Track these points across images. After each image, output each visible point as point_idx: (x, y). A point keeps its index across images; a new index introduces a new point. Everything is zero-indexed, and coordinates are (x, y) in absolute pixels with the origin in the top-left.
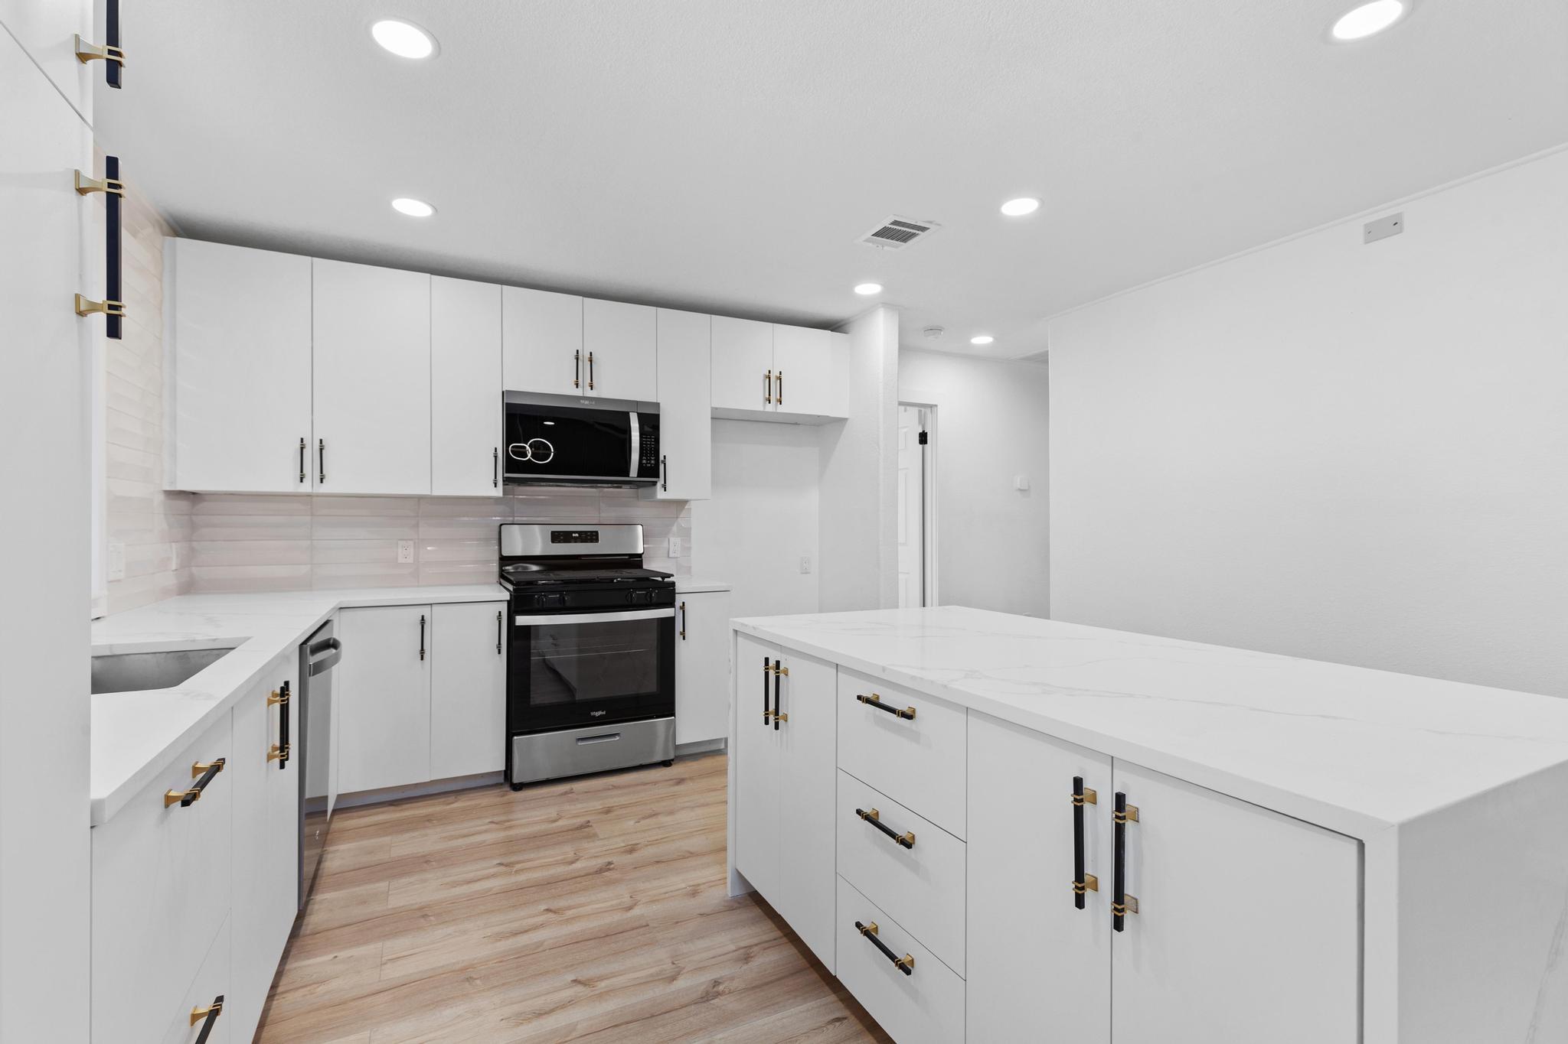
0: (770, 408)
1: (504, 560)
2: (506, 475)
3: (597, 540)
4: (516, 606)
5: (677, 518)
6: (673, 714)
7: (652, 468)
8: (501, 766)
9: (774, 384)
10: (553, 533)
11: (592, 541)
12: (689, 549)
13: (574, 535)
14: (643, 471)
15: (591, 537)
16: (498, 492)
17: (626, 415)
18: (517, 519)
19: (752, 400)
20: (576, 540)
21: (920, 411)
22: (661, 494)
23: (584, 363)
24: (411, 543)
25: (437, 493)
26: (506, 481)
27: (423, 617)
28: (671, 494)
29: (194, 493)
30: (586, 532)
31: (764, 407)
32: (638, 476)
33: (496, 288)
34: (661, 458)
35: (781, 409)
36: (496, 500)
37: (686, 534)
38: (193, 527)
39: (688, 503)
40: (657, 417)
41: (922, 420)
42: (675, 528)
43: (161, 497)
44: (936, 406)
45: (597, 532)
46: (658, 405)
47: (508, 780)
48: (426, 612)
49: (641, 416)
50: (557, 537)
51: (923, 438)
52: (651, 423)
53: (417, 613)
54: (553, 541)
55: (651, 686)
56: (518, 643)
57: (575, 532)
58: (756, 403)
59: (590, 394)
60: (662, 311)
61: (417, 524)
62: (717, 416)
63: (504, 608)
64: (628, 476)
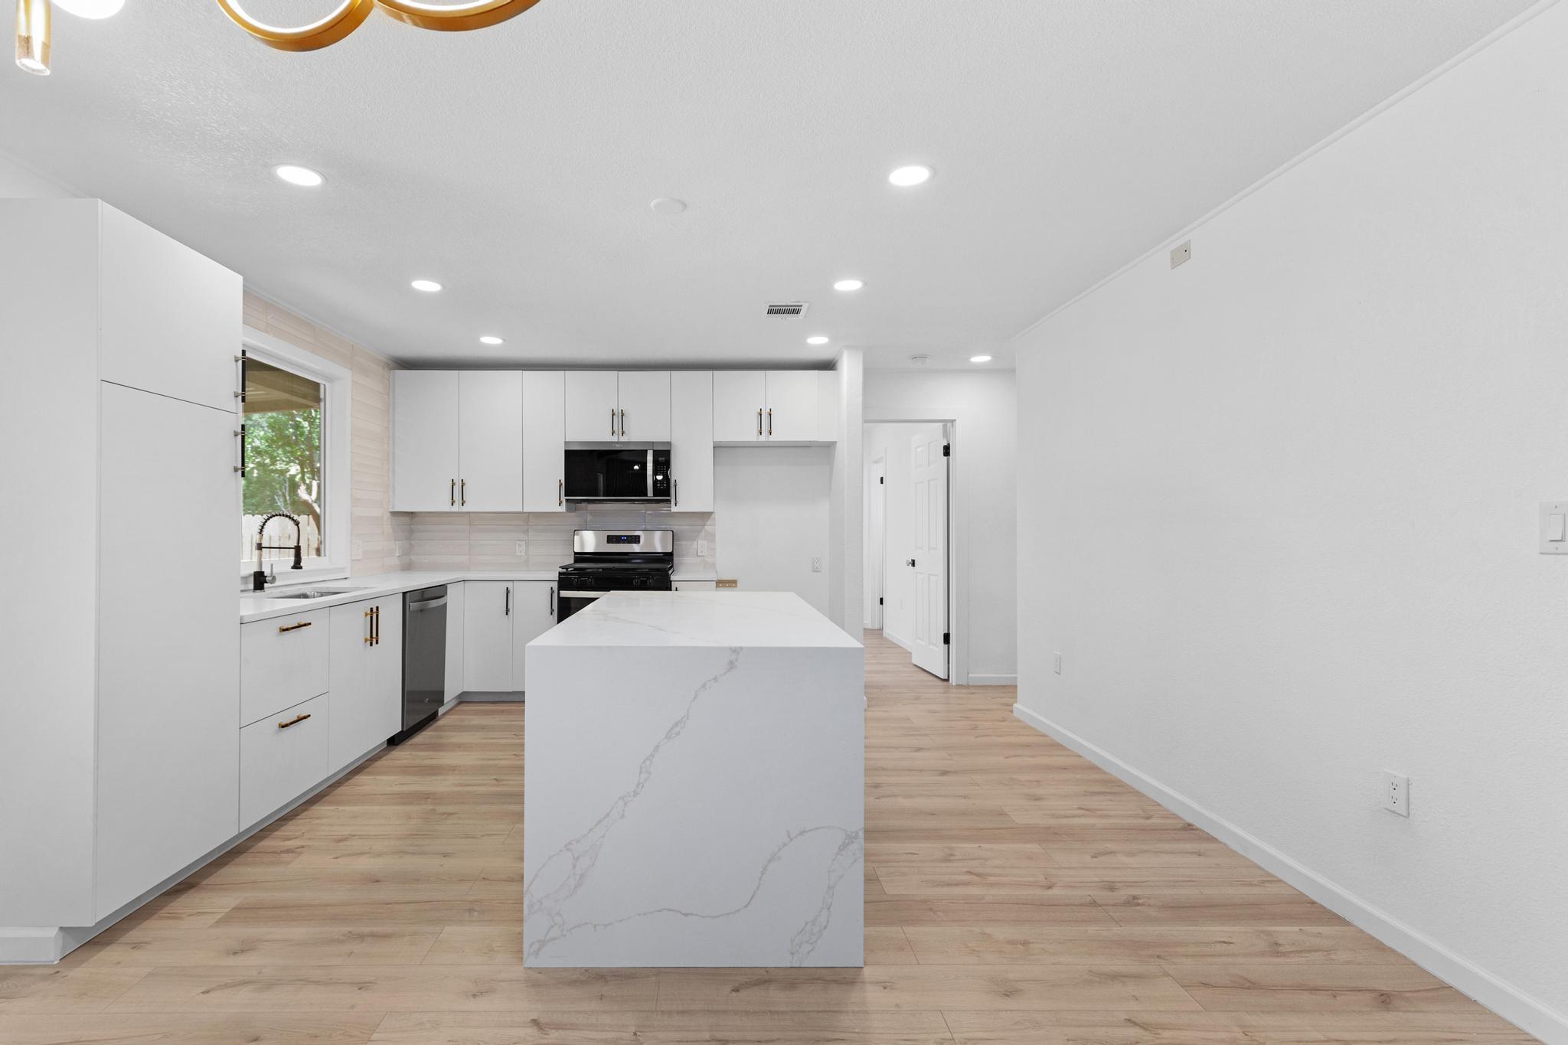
0: (762, 438)
1: (577, 555)
2: (568, 498)
3: (638, 542)
4: (565, 584)
5: (702, 526)
7: (664, 491)
9: (764, 418)
10: (608, 537)
11: (635, 542)
12: (715, 550)
13: (622, 538)
14: (657, 492)
15: (636, 540)
16: (563, 509)
17: (644, 454)
18: (580, 527)
19: (747, 433)
20: (624, 542)
21: (945, 427)
22: (674, 509)
23: (618, 417)
24: (524, 542)
25: (526, 509)
26: (567, 500)
27: (507, 588)
28: (685, 508)
29: (412, 513)
30: (631, 536)
31: (758, 438)
32: (654, 496)
33: (561, 376)
34: (672, 482)
35: (772, 438)
36: (561, 514)
37: (711, 538)
38: (412, 531)
39: (712, 516)
40: (668, 452)
41: (946, 434)
42: (704, 533)
43: (389, 514)
44: (955, 420)
46: (669, 443)
48: (510, 585)
49: (656, 453)
51: (947, 451)
52: (663, 460)
53: (505, 585)
54: (608, 542)
56: (564, 609)
57: (624, 536)
58: (750, 435)
59: (623, 439)
60: (676, 374)
61: (528, 530)
62: (717, 447)
63: (555, 586)
64: (644, 495)
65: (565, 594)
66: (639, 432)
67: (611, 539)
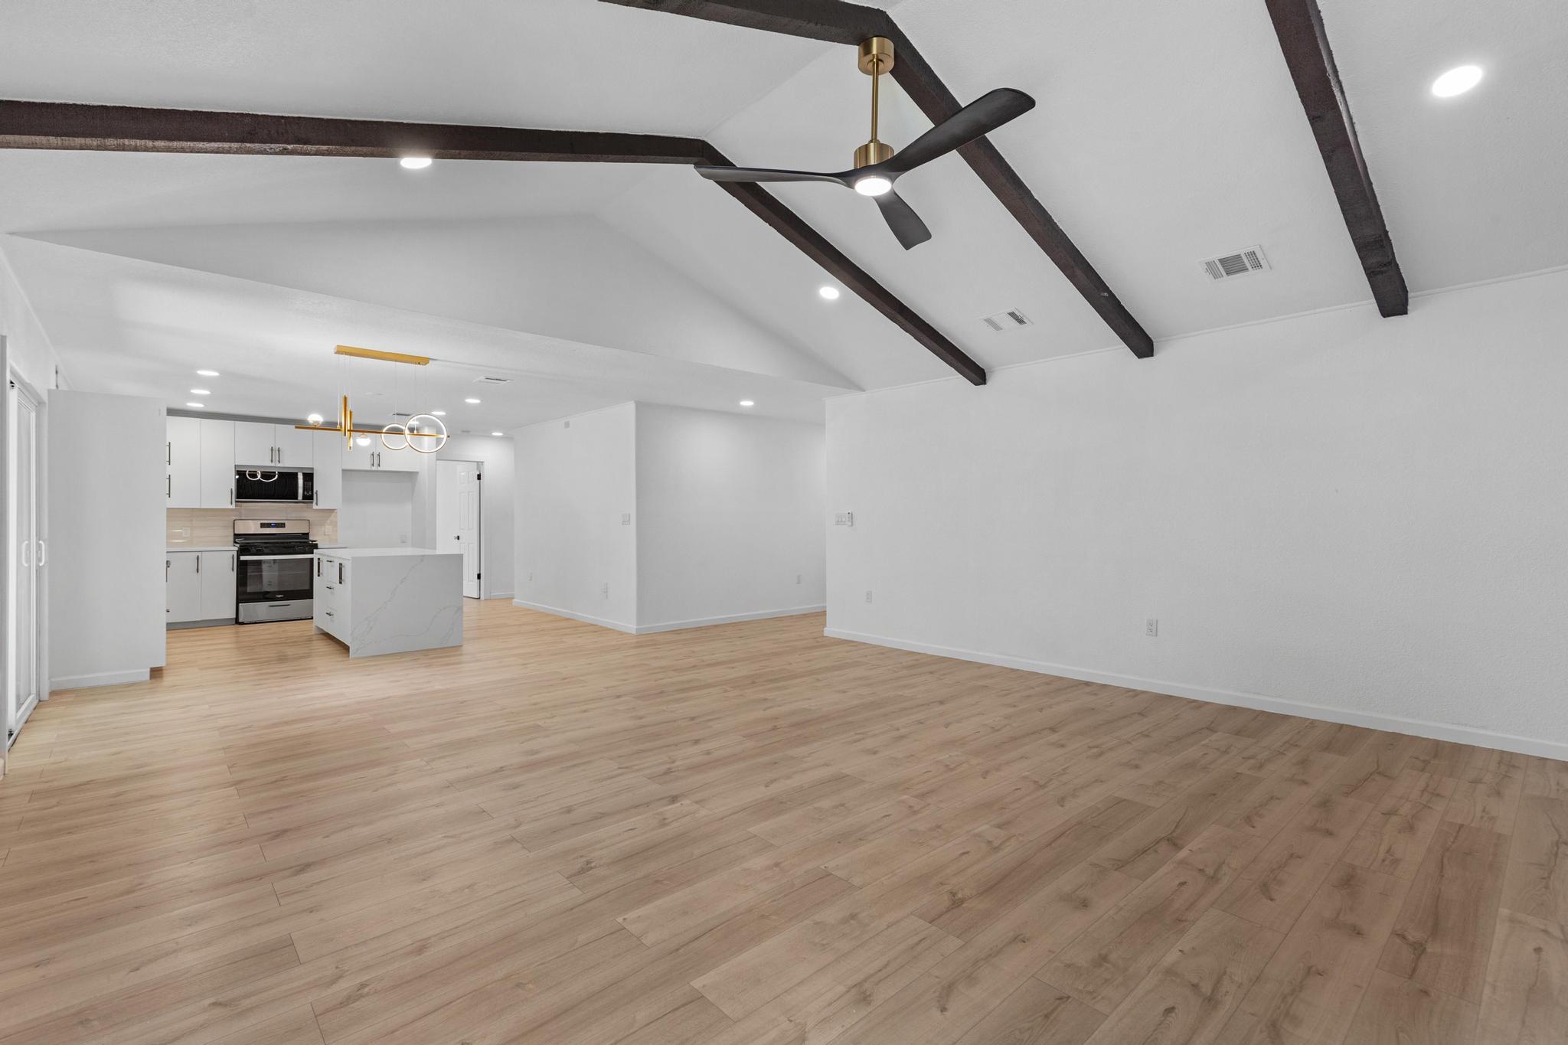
0: (374, 468)
1: (236, 536)
2: (237, 499)
3: (284, 527)
4: (241, 552)
5: (329, 517)
6: (312, 598)
7: (309, 496)
8: (235, 617)
9: (376, 457)
10: (261, 523)
11: (282, 527)
12: (336, 531)
14: (305, 497)
15: (282, 525)
16: (233, 507)
17: (296, 475)
18: (243, 518)
19: (364, 465)
20: (273, 527)
21: (477, 464)
22: (315, 507)
23: (275, 452)
24: (189, 528)
25: (203, 507)
26: (236, 502)
27: (198, 556)
28: (321, 506)
30: (279, 523)
31: (371, 468)
32: (303, 499)
33: (230, 423)
34: (315, 491)
35: (379, 468)
36: (232, 510)
37: (334, 524)
39: (333, 511)
40: (312, 474)
41: (478, 468)
42: (328, 522)
44: (483, 462)
45: (285, 523)
46: (313, 469)
47: (237, 621)
48: (199, 554)
49: (304, 474)
51: (479, 477)
52: (309, 477)
53: (197, 554)
54: (261, 527)
55: (307, 587)
56: (242, 569)
57: (273, 523)
59: (279, 465)
61: (192, 520)
62: (343, 470)
63: (235, 554)
64: (297, 498)
65: (243, 558)
66: (289, 462)
67: (263, 525)
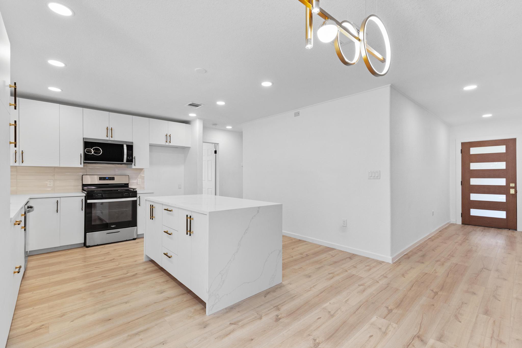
0: (167, 144)
1: (84, 185)
2: (84, 161)
3: (114, 180)
4: (87, 198)
5: (140, 173)
6: (136, 226)
7: (130, 160)
8: (83, 241)
9: (168, 137)
10: (100, 177)
11: (112, 180)
12: (144, 182)
13: (106, 178)
14: (128, 161)
16: (82, 166)
17: (122, 146)
18: (88, 174)
19: (162, 142)
20: (107, 180)
21: (215, 145)
22: (133, 167)
23: (109, 130)
24: (52, 180)
25: (61, 166)
26: (84, 163)
27: (57, 201)
28: (137, 167)
30: (110, 177)
31: (165, 144)
32: (126, 162)
33: (81, 109)
34: (134, 157)
35: (170, 144)
36: (81, 168)
37: (143, 178)
39: (143, 170)
40: (132, 146)
41: (215, 147)
42: (139, 176)
44: (219, 144)
45: (114, 177)
46: (132, 143)
47: (85, 245)
48: (58, 199)
49: (128, 146)
50: (101, 179)
51: (216, 152)
52: (130, 148)
55: (129, 218)
56: (88, 208)
57: (107, 177)
58: (163, 142)
59: (111, 139)
60: (134, 117)
61: (54, 175)
62: (151, 146)
63: (84, 198)
64: (123, 161)
65: (89, 201)
66: (118, 137)
